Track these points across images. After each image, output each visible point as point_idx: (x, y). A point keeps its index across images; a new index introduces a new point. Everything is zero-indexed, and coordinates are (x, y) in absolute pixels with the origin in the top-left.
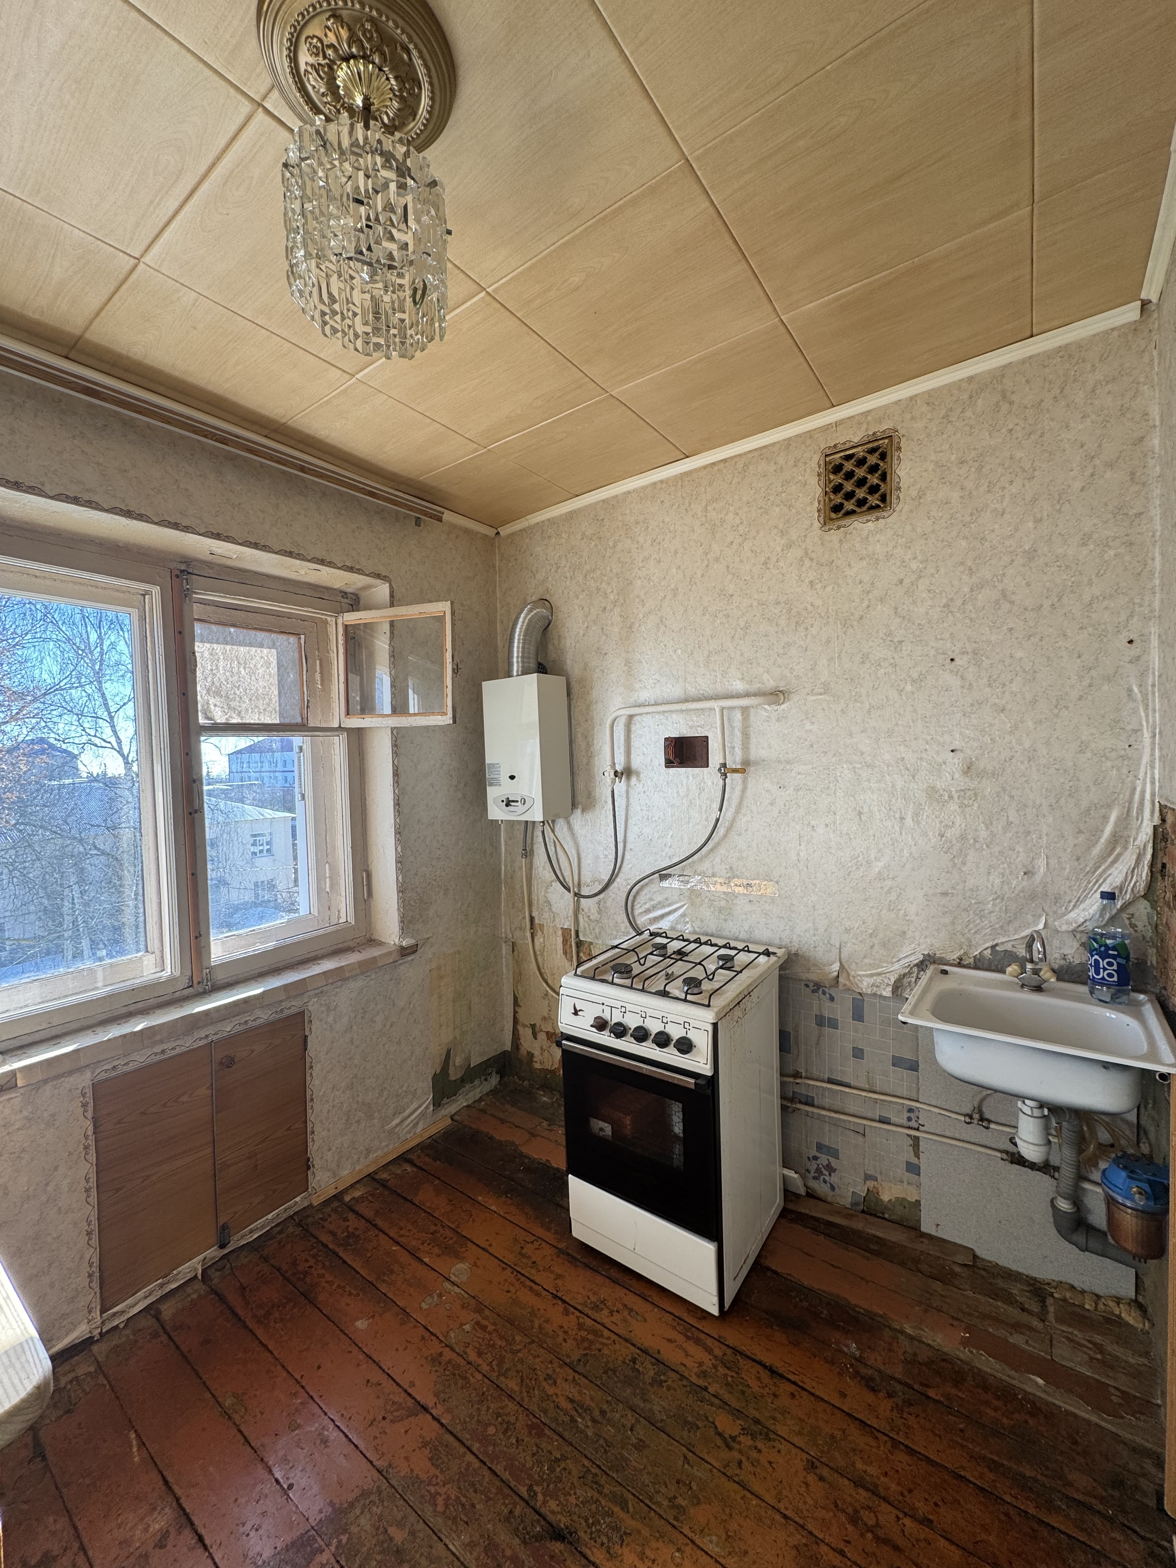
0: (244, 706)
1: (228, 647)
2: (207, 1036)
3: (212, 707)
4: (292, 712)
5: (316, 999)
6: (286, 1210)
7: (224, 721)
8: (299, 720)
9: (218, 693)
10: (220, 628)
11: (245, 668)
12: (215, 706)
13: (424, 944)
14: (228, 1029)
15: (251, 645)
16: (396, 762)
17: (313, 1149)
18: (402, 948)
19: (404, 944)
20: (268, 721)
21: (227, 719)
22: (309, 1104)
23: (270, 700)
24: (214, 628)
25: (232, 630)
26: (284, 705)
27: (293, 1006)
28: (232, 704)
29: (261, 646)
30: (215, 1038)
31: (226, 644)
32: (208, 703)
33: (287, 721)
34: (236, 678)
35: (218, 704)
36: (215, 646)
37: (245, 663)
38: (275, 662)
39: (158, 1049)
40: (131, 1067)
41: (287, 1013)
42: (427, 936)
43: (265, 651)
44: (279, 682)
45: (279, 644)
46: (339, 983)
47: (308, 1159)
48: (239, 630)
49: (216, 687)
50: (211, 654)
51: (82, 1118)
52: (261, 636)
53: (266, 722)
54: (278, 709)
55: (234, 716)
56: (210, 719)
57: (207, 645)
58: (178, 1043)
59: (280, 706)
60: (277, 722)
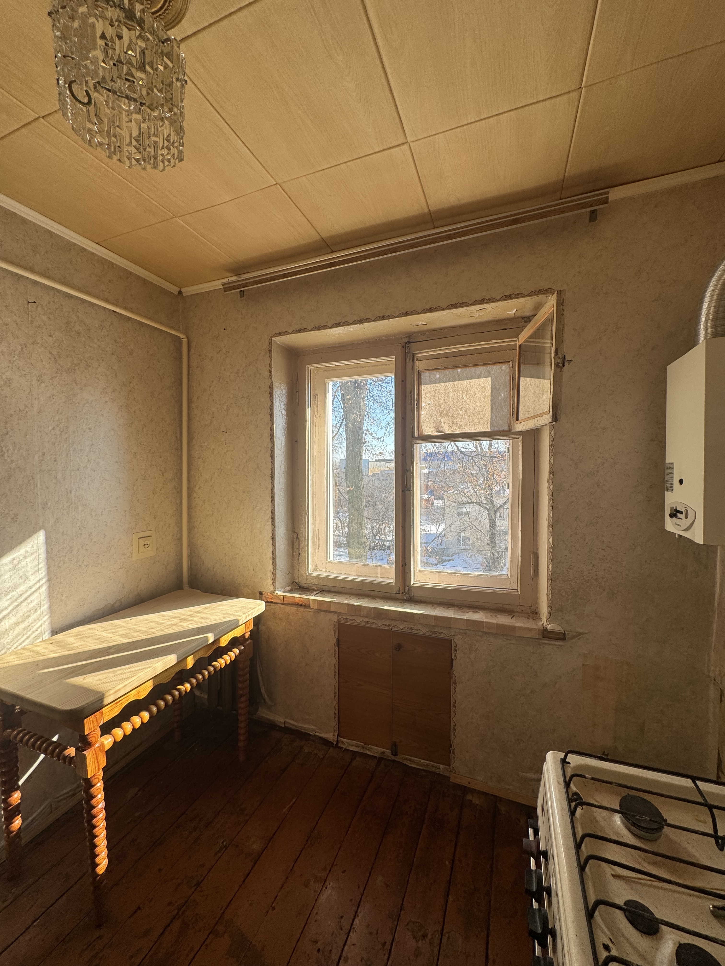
0: (464, 421)
1: (456, 383)
2: (389, 625)
3: (443, 424)
4: (501, 422)
5: (461, 637)
6: (433, 766)
7: (451, 432)
8: (506, 428)
9: (447, 415)
10: (451, 371)
11: (466, 395)
12: (445, 423)
13: (573, 637)
14: (401, 628)
15: (471, 378)
16: (552, 461)
17: (456, 741)
18: (545, 629)
19: (549, 627)
20: (482, 430)
21: (452, 431)
22: (452, 709)
23: (484, 415)
24: (447, 372)
25: (459, 370)
26: (494, 417)
27: (444, 634)
28: (456, 421)
29: (479, 377)
30: (393, 629)
31: (455, 381)
32: (440, 422)
33: (496, 429)
34: (460, 403)
35: (446, 421)
36: (447, 384)
37: (467, 391)
38: (489, 387)
39: (366, 620)
40: (353, 623)
41: (437, 635)
42: (581, 631)
43: (482, 380)
44: (492, 401)
45: (493, 372)
46: (480, 633)
47: (451, 746)
48: (463, 369)
49: (446, 411)
50: (445, 390)
51: (333, 636)
52: (479, 370)
53: (480, 431)
54: (489, 420)
55: (457, 428)
56: (441, 432)
57: (443, 384)
58: (374, 621)
59: (491, 418)
60: (489, 430)
